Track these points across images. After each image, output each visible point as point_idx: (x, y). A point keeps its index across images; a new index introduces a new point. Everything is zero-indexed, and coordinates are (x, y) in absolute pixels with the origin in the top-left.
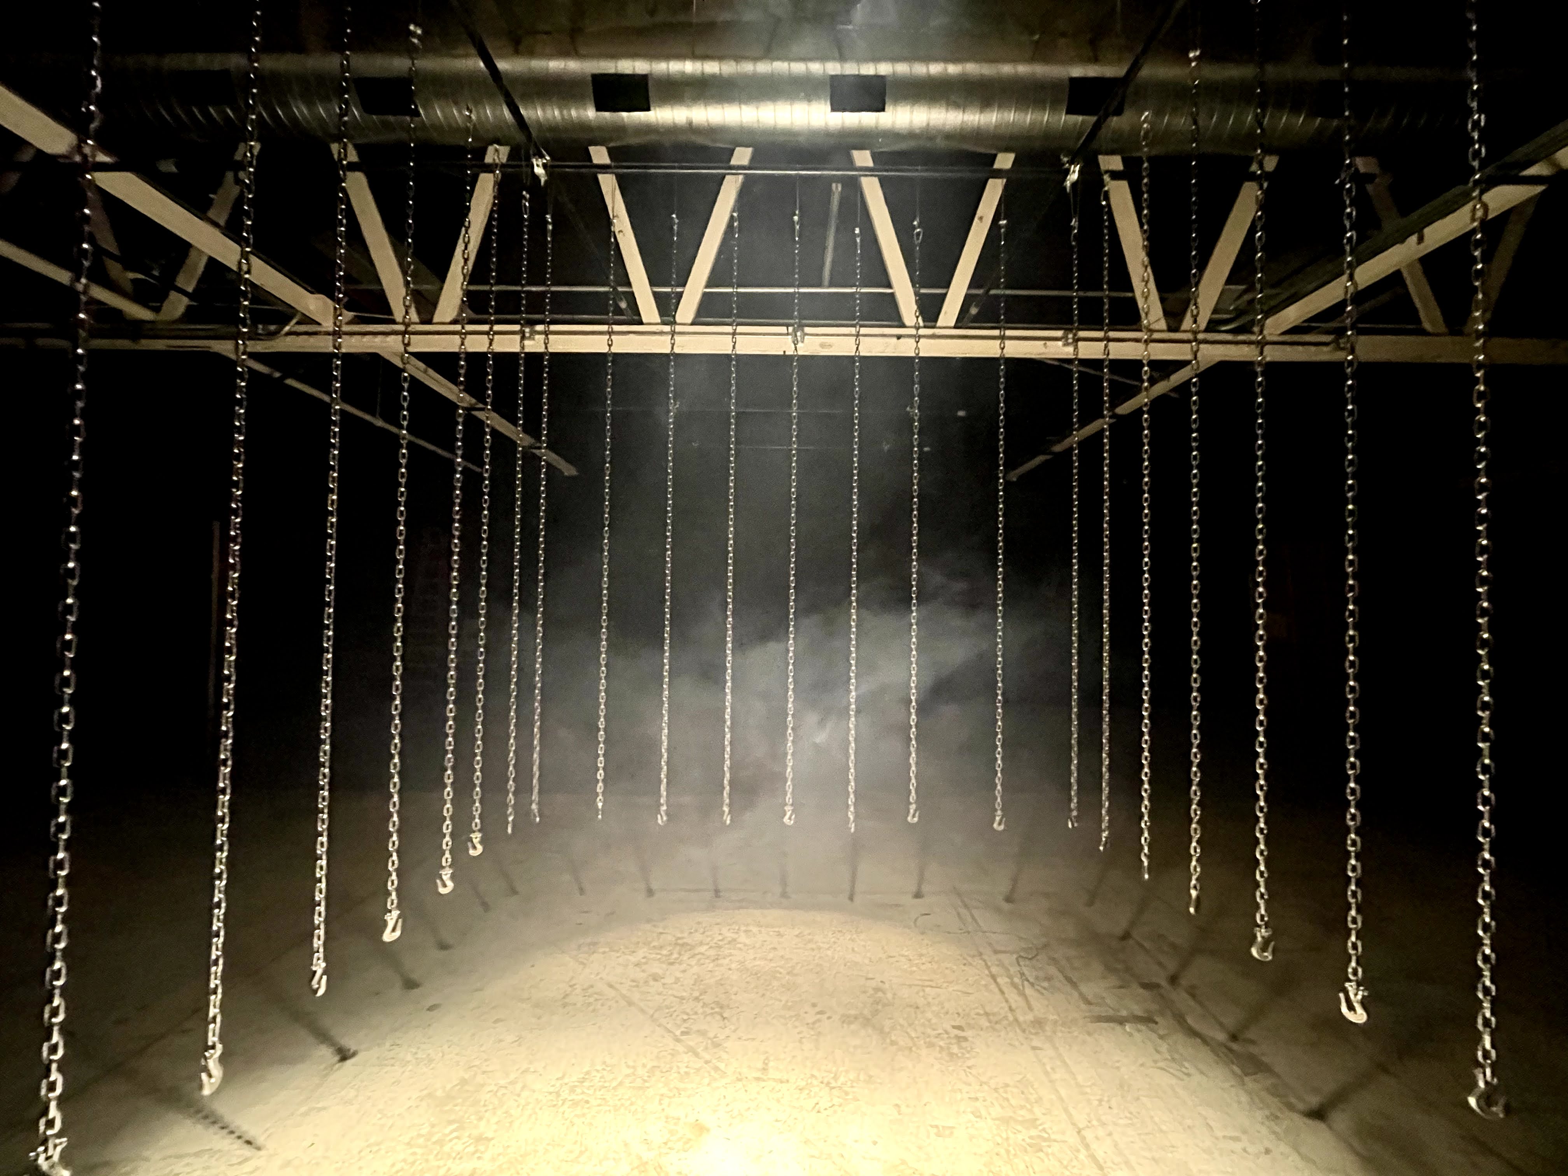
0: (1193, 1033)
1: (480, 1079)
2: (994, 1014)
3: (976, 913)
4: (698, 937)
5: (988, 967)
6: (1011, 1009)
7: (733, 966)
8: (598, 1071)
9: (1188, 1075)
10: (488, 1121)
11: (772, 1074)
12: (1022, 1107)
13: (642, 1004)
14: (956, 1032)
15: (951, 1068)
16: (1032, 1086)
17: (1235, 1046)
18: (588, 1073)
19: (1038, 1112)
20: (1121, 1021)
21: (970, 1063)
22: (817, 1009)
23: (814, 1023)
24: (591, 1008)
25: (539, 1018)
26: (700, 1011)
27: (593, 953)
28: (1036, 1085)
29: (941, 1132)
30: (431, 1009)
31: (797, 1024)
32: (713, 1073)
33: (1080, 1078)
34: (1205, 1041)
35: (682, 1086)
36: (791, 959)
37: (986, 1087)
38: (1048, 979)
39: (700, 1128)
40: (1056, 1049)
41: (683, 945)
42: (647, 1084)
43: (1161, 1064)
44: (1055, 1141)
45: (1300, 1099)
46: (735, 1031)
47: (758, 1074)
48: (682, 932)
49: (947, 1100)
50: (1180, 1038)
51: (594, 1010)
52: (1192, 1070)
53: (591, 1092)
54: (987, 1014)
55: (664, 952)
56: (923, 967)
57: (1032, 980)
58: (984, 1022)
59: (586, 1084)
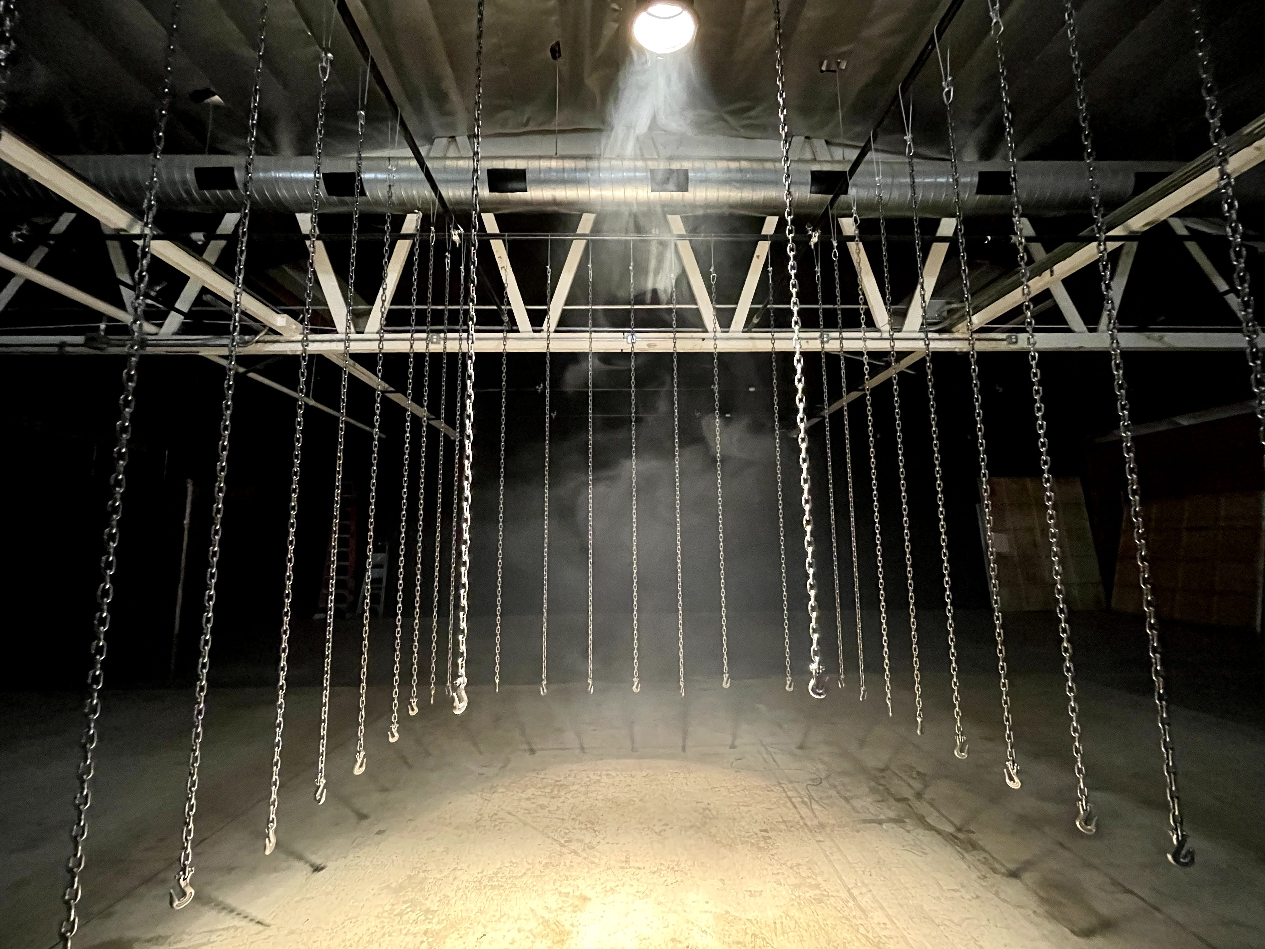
0: (931, 828)
1: (422, 875)
2: (790, 821)
3: (777, 758)
4: (571, 779)
5: (785, 792)
6: (801, 817)
7: (599, 797)
8: (507, 867)
9: (926, 854)
10: (432, 901)
11: (632, 864)
12: (809, 877)
13: (534, 825)
14: (763, 834)
15: (759, 856)
16: (817, 864)
17: (961, 835)
18: (500, 868)
19: (820, 879)
20: (880, 822)
21: (774, 851)
22: (662, 823)
23: (661, 831)
24: (498, 828)
25: (460, 836)
26: (577, 826)
27: (494, 793)
28: (819, 863)
29: (752, 894)
30: (380, 832)
31: (648, 832)
32: (590, 865)
33: (850, 858)
34: (939, 832)
35: (568, 874)
36: (641, 792)
37: (784, 866)
38: (830, 797)
39: (585, 899)
40: (833, 840)
41: (561, 785)
42: (543, 874)
43: (908, 848)
44: (832, 896)
45: (1003, 865)
46: (604, 839)
47: (623, 865)
48: (559, 776)
49: (757, 874)
50: (921, 831)
51: (499, 830)
52: (928, 850)
53: (504, 880)
54: (785, 822)
55: (547, 790)
56: (738, 794)
57: (816, 799)
58: (783, 827)
59: (499, 875)
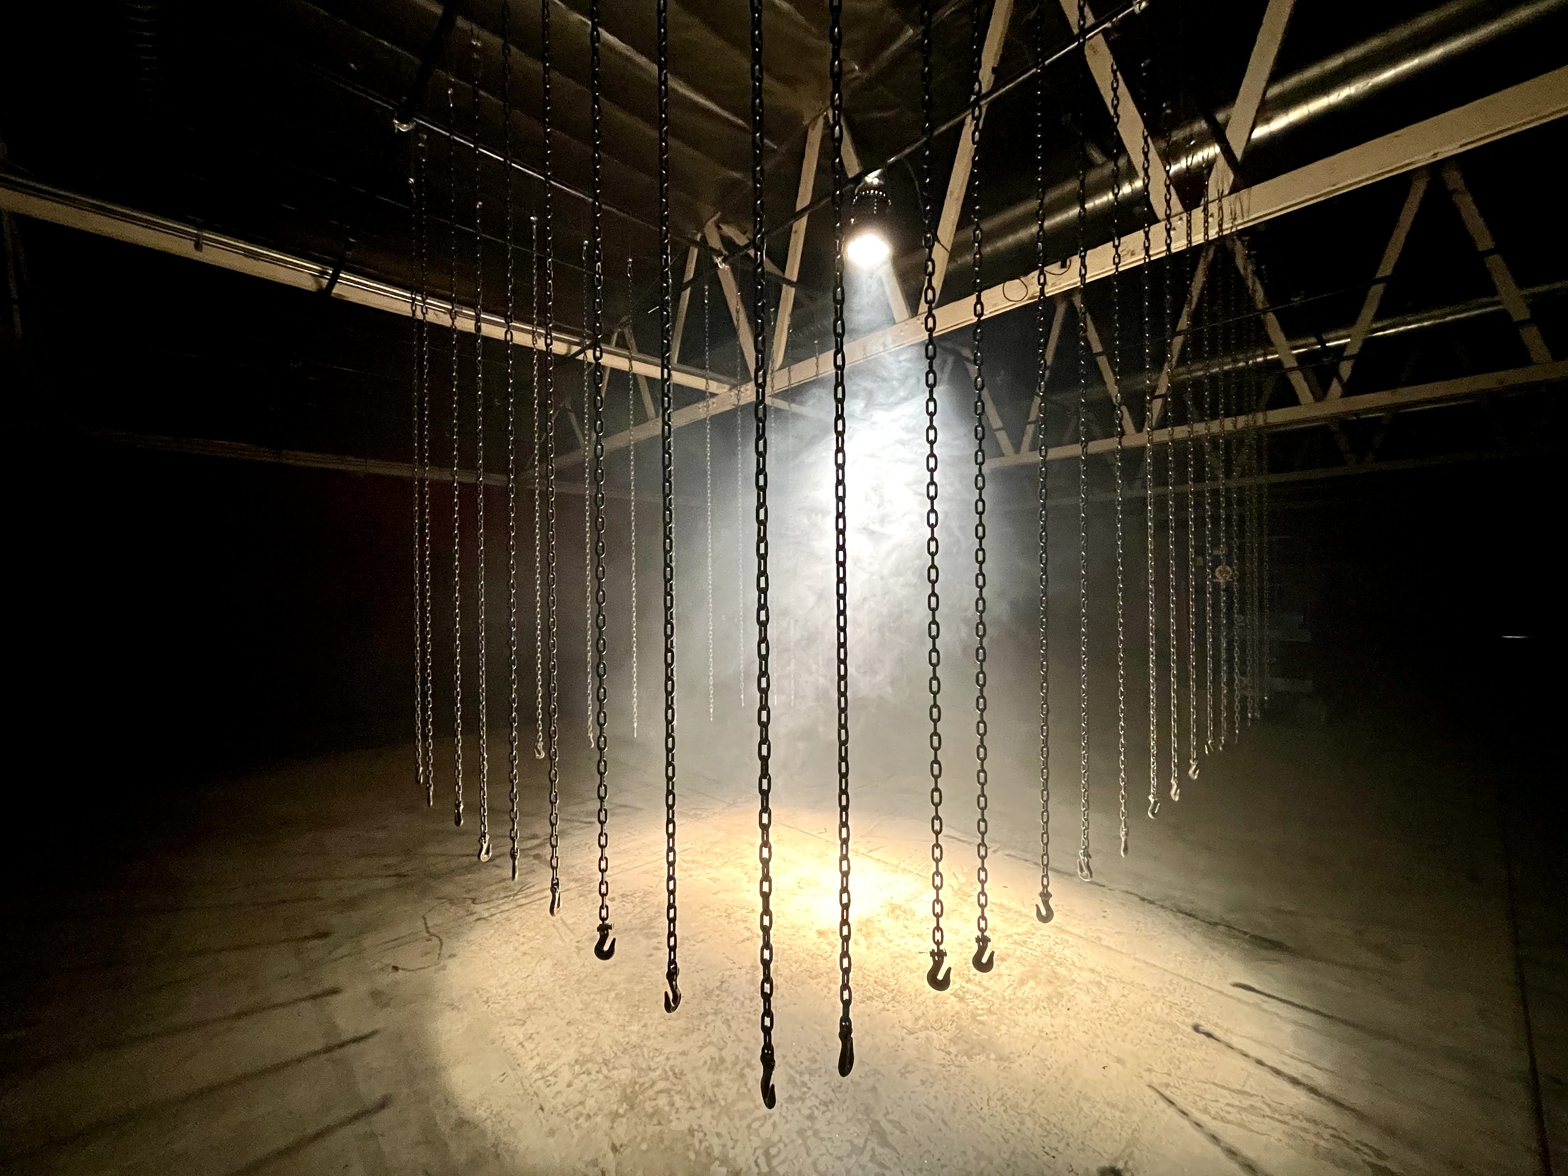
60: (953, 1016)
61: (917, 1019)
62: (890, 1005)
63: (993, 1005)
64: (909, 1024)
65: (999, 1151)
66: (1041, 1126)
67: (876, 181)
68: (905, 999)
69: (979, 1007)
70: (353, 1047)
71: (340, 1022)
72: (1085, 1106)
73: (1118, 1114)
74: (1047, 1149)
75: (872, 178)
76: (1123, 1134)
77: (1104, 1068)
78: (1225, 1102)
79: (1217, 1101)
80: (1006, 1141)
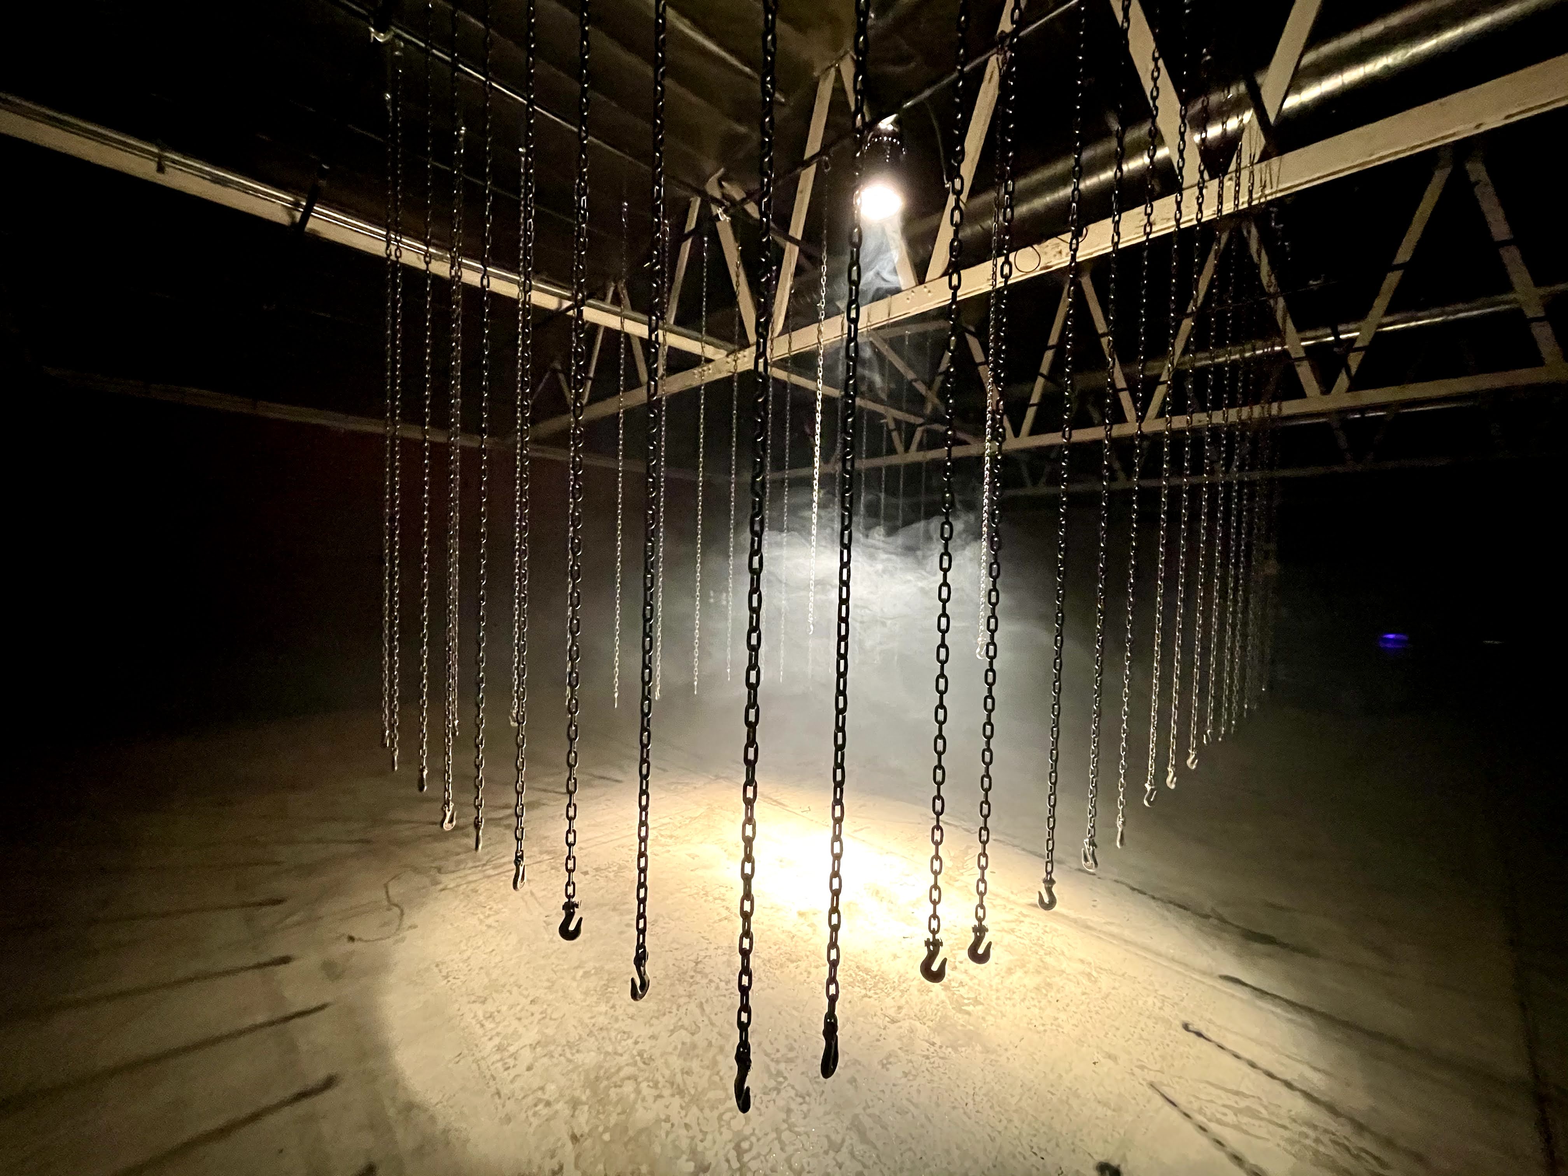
60: (938, 1005)
61: (900, 1008)
62: (872, 992)
63: (980, 994)
64: (892, 1012)
65: (985, 1149)
66: (1029, 1125)
67: (891, 128)
68: (888, 986)
69: (966, 996)
70: (299, 1021)
71: (288, 994)
72: (1074, 1103)
73: (1109, 1113)
74: (1035, 1150)
75: (886, 124)
76: (1116, 1135)
77: (1095, 1063)
78: (1220, 1102)
79: (1212, 1101)
80: (993, 1140)
